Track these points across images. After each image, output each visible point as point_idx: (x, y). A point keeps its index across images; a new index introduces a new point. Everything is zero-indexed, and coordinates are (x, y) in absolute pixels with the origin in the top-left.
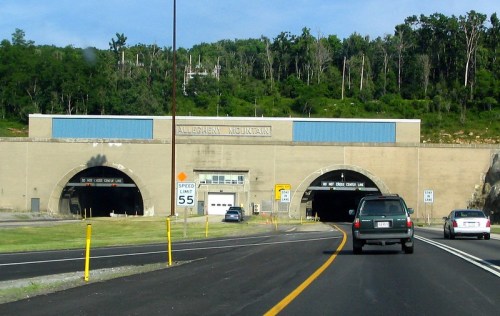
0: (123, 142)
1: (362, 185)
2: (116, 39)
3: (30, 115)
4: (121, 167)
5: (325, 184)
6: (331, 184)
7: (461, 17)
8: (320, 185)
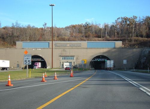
0: (41, 49)
1: (106, 59)
2: (44, 24)
3: (17, 42)
4: (41, 55)
5: (96, 59)
6: (98, 59)
7: (131, 18)
8: (95, 60)
